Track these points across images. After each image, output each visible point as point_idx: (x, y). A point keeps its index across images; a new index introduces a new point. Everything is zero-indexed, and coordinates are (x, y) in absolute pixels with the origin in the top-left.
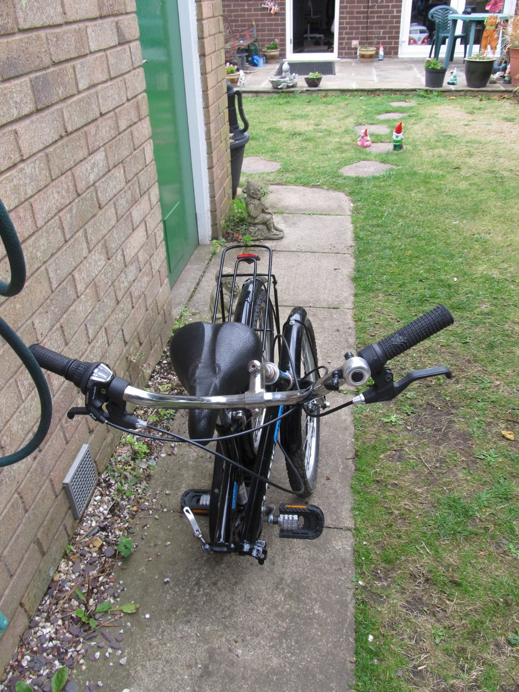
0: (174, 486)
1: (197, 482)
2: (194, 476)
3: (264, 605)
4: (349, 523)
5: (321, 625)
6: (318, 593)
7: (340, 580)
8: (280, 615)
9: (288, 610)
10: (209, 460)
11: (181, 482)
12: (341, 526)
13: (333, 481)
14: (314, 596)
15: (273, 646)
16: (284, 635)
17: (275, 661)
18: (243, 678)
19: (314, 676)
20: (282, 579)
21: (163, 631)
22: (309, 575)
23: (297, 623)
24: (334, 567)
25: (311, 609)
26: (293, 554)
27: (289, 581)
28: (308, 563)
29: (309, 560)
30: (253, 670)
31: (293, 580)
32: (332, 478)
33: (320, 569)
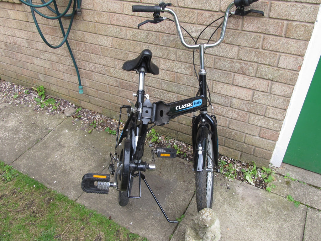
3: (68, 163)
4: (79, 201)
5: (49, 175)
6: (60, 179)
7: (59, 187)
8: (62, 165)
9: (61, 168)
12: (80, 198)
14: (60, 177)
15: (54, 161)
16: (55, 165)
17: (50, 160)
18: (52, 152)
19: (38, 167)
20: (73, 170)
21: (79, 138)
22: (68, 179)
23: (55, 169)
24: (65, 188)
25: (56, 174)
26: (80, 177)
27: (70, 172)
28: (73, 180)
29: (74, 181)
30: (52, 154)
31: (70, 173)
33: (68, 183)
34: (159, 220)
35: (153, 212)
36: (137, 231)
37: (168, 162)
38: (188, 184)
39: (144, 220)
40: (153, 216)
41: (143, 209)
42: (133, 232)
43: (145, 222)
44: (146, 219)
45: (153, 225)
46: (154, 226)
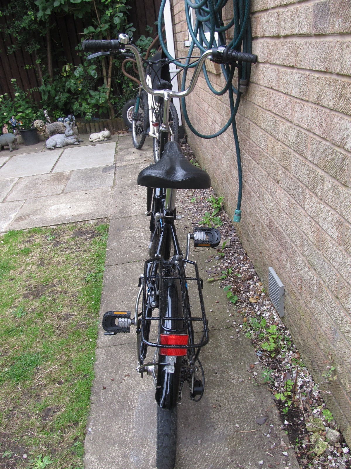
0: (231, 344)
1: (216, 351)
2: (220, 355)
4: (99, 351)
10: (216, 371)
11: (227, 348)
12: (105, 348)
13: (109, 379)
19: (120, 285)
32: (110, 381)
34: (128, 465)
35: (137, 446)
36: (90, 448)
37: (251, 400)
38: (232, 461)
39: (114, 443)
40: (128, 452)
41: (132, 429)
42: (85, 444)
43: (111, 447)
44: (116, 446)
45: (112, 463)
46: (112, 466)
